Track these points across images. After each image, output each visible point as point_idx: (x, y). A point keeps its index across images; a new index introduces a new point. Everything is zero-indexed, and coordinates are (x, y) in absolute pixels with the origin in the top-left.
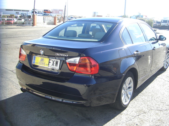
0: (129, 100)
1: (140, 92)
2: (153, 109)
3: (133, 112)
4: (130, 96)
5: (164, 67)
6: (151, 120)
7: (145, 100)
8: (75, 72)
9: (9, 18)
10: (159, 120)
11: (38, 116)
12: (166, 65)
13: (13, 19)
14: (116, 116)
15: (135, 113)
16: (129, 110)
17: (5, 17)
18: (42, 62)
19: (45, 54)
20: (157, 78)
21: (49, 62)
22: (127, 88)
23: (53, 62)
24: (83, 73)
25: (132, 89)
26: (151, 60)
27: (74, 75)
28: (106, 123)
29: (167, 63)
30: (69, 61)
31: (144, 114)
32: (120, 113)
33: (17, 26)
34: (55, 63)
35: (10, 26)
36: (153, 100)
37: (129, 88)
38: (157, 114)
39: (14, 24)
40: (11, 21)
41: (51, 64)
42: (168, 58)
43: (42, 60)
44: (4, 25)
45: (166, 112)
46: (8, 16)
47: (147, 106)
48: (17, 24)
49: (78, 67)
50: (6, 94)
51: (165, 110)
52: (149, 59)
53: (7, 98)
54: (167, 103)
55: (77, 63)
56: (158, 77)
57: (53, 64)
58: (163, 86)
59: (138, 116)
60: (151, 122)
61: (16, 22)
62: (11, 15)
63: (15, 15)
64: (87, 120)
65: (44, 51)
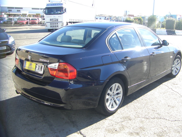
0: (117, 106)
1: (136, 99)
2: (140, 116)
3: (119, 118)
4: (118, 102)
5: (173, 73)
6: (133, 127)
7: (137, 107)
8: (55, 76)
9: (35, 17)
10: (141, 128)
11: (28, 116)
12: (176, 71)
13: (38, 19)
14: (100, 121)
15: (120, 119)
16: (116, 116)
17: (31, 17)
18: (31, 66)
19: (32, 60)
20: (161, 85)
21: (36, 67)
22: (114, 94)
23: (39, 67)
24: (64, 78)
25: (121, 95)
26: (147, 66)
27: (54, 79)
28: (87, 127)
29: (177, 69)
30: (50, 66)
31: (129, 121)
32: (105, 118)
33: (42, 26)
34: (40, 67)
35: (34, 26)
36: (144, 108)
37: (118, 94)
38: (142, 122)
39: (38, 24)
40: (35, 21)
41: (37, 68)
42: (178, 64)
43: (31, 64)
44: (29, 25)
45: (152, 120)
46: (34, 15)
47: (135, 113)
48: (42, 24)
49: (57, 72)
50: (7, 95)
51: (152, 118)
52: (144, 65)
53: (7, 99)
54: (158, 111)
55: (57, 68)
56: (163, 84)
57: (39, 68)
58: (164, 93)
59: (121, 123)
60: (132, 128)
61: (41, 22)
62: (37, 14)
63: (41, 14)
64: (71, 123)
65: (31, 56)
